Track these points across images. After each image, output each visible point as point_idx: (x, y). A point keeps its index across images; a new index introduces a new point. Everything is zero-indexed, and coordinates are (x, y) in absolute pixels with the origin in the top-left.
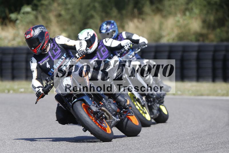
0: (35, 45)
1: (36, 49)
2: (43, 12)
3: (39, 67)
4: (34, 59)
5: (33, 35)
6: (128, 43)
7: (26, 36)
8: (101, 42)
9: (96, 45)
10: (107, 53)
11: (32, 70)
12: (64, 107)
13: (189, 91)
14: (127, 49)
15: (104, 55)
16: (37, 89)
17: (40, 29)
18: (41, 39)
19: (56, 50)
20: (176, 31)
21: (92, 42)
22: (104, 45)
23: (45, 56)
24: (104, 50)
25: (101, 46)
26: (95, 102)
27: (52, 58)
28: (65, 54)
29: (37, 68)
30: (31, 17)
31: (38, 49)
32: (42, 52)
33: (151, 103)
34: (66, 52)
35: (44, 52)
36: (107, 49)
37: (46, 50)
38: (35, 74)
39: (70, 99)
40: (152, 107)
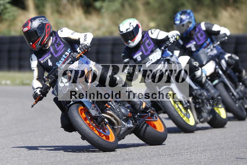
1: (35, 44)
3: (39, 65)
5: (31, 28)
6: (174, 35)
7: (24, 29)
8: (146, 34)
9: (139, 37)
10: (152, 47)
11: (33, 69)
14: (172, 42)
15: (150, 49)
17: (40, 20)
18: (40, 33)
19: (59, 45)
21: (135, 34)
22: (149, 36)
23: (46, 53)
24: (150, 43)
25: (146, 39)
27: (54, 54)
28: (69, 49)
29: (38, 66)
31: (37, 44)
32: (42, 47)
33: (199, 105)
34: (70, 47)
35: (45, 47)
36: (153, 42)
37: (47, 45)
40: (201, 109)
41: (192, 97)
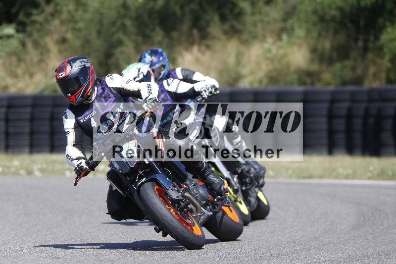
0: (72, 90)
1: (75, 96)
2: (35, 35)
3: (78, 126)
4: (69, 113)
5: (70, 73)
6: (208, 86)
7: (58, 74)
11: (66, 130)
12: (122, 192)
13: (287, 170)
14: (207, 97)
16: (76, 163)
17: (81, 62)
18: (83, 80)
19: (107, 98)
20: (265, 68)
22: (165, 89)
23: (88, 108)
24: (166, 98)
26: (175, 183)
29: (75, 127)
30: (14, 43)
31: (78, 95)
32: (84, 101)
33: (246, 186)
34: (123, 101)
35: (87, 100)
36: (170, 96)
37: (90, 98)
38: (71, 138)
39: (133, 178)
40: (248, 192)
41: (237, 176)
